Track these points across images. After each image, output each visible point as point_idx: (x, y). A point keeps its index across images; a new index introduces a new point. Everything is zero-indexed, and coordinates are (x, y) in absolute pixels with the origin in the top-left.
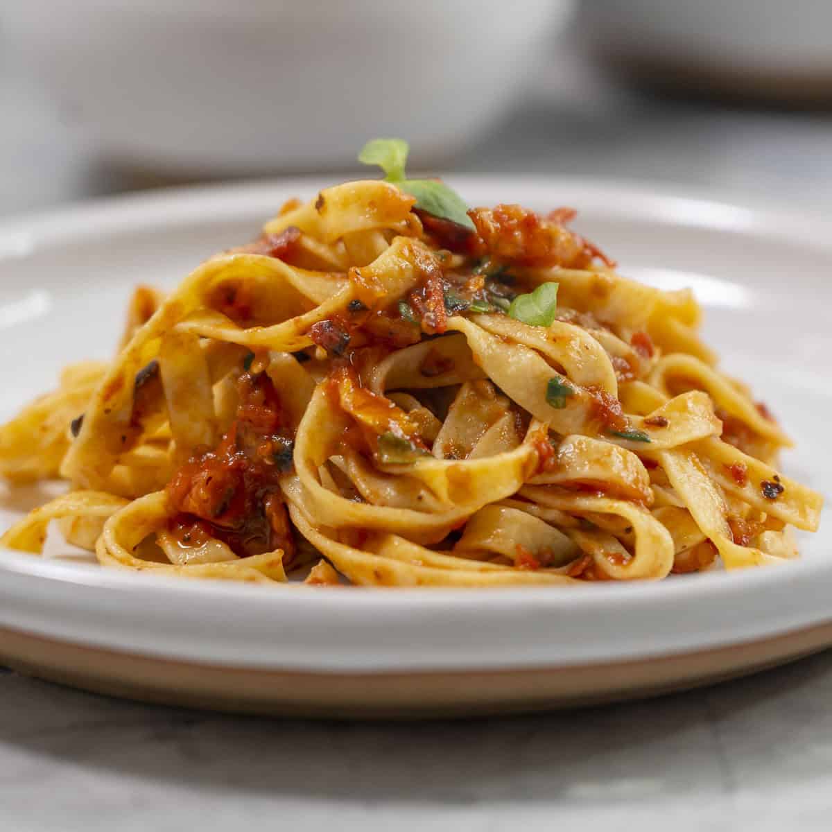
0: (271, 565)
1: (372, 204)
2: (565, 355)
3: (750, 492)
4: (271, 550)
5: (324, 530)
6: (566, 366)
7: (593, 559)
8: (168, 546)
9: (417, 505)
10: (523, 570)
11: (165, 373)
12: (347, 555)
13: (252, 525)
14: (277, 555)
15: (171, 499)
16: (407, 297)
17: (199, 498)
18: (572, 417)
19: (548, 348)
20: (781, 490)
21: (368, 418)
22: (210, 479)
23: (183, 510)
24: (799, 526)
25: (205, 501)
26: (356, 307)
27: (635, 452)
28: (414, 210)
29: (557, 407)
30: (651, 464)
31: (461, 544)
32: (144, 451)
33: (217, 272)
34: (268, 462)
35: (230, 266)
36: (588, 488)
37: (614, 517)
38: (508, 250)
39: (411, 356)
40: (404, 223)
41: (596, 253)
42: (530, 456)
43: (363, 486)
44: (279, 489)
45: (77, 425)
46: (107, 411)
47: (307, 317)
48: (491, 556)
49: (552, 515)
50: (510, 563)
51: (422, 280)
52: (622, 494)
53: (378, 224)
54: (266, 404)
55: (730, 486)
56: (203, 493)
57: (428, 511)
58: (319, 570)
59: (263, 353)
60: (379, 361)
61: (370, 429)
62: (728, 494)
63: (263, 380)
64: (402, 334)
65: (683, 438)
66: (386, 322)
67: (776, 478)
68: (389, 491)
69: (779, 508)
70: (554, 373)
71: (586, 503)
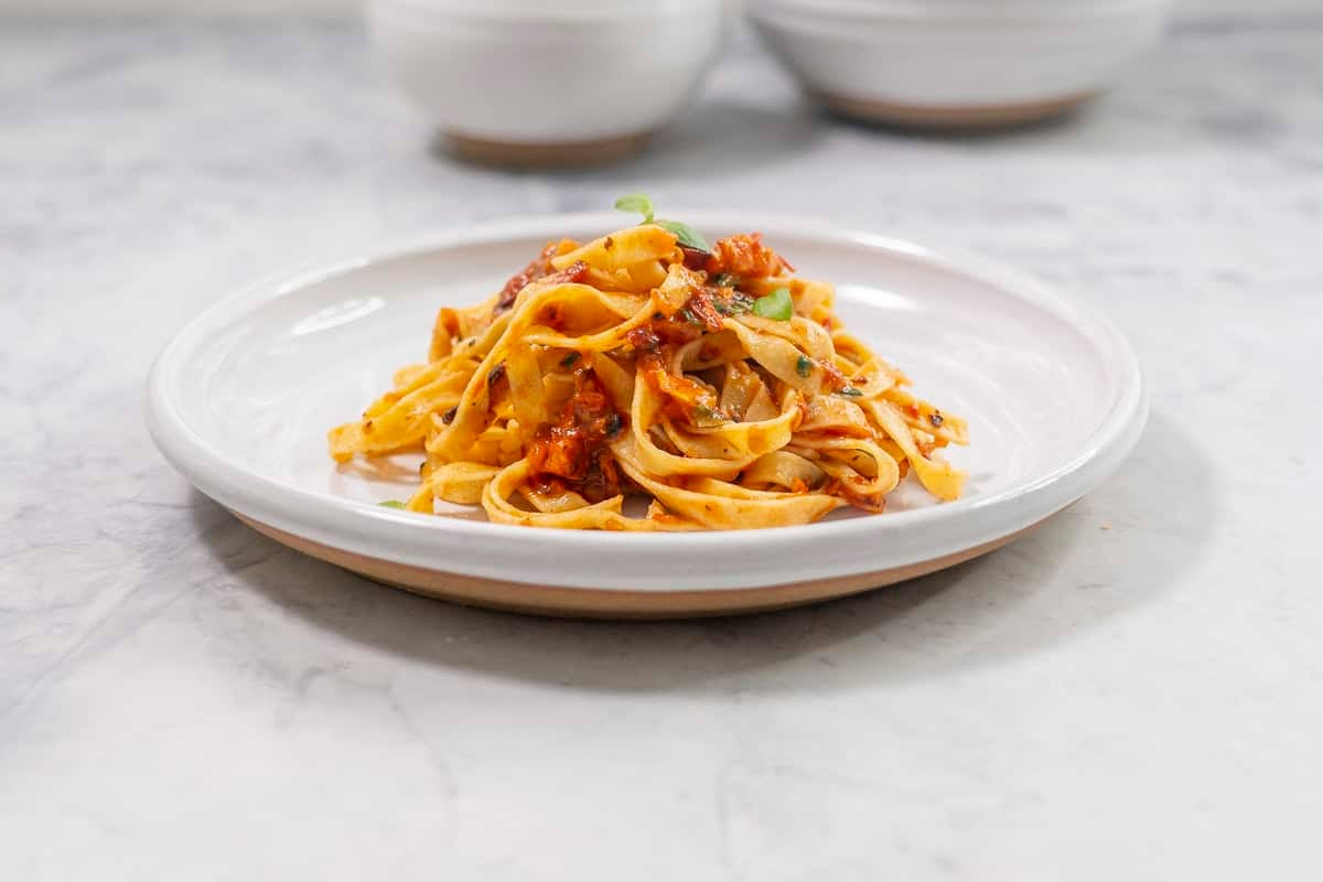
0: (616, 506)
1: (651, 242)
2: (806, 340)
3: (923, 422)
4: (614, 496)
5: (654, 478)
6: (807, 347)
7: (841, 482)
8: (534, 499)
9: (723, 454)
10: (803, 494)
11: (510, 374)
12: (681, 496)
13: (591, 477)
14: (619, 499)
15: (532, 466)
16: (688, 306)
17: (558, 463)
18: (814, 382)
19: (793, 336)
20: (942, 419)
21: (683, 396)
22: (565, 447)
23: (544, 470)
24: (957, 443)
25: (565, 464)
26: (658, 316)
27: (858, 404)
28: (678, 244)
29: (804, 377)
30: (866, 411)
31: (749, 480)
32: (494, 430)
33: (546, 298)
34: (603, 432)
35: (555, 293)
36: (834, 432)
37: (844, 451)
38: (744, 267)
39: (692, 348)
40: (673, 254)
41: (786, 264)
42: (797, 414)
43: (682, 444)
44: (609, 450)
45: (450, 416)
46: (474, 404)
47: (625, 326)
48: (770, 486)
49: (808, 453)
50: (786, 489)
51: (695, 296)
52: (859, 436)
53: (655, 256)
54: (597, 391)
55: (910, 420)
56: (564, 459)
57: (731, 459)
58: (654, 509)
59: (589, 354)
60: (675, 352)
61: (686, 404)
62: (910, 425)
63: (591, 374)
64: (689, 333)
65: (880, 390)
66: (678, 325)
67: (937, 412)
68: (697, 447)
69: (944, 432)
70: (800, 353)
71: (833, 443)
